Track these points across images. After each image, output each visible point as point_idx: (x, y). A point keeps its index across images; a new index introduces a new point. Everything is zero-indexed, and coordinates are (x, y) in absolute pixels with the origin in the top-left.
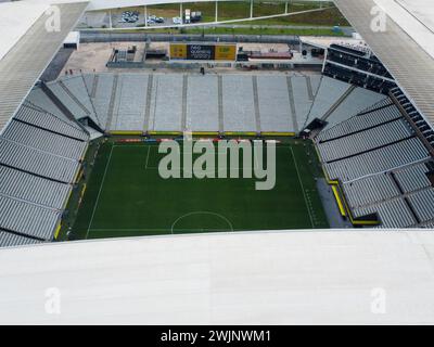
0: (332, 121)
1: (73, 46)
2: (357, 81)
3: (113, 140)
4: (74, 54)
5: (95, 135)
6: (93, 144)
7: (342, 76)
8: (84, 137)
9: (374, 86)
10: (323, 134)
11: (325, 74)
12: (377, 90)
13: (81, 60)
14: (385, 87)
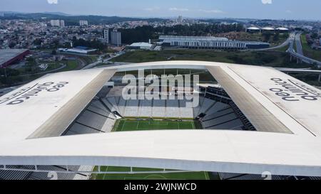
0: (208, 114)
1: (111, 87)
2: (217, 99)
3: (126, 119)
4: (112, 90)
5: (118, 117)
6: (117, 120)
7: (212, 98)
8: (114, 118)
9: (224, 101)
10: (204, 119)
11: (206, 97)
12: (225, 103)
13: (114, 92)
14: (228, 101)
